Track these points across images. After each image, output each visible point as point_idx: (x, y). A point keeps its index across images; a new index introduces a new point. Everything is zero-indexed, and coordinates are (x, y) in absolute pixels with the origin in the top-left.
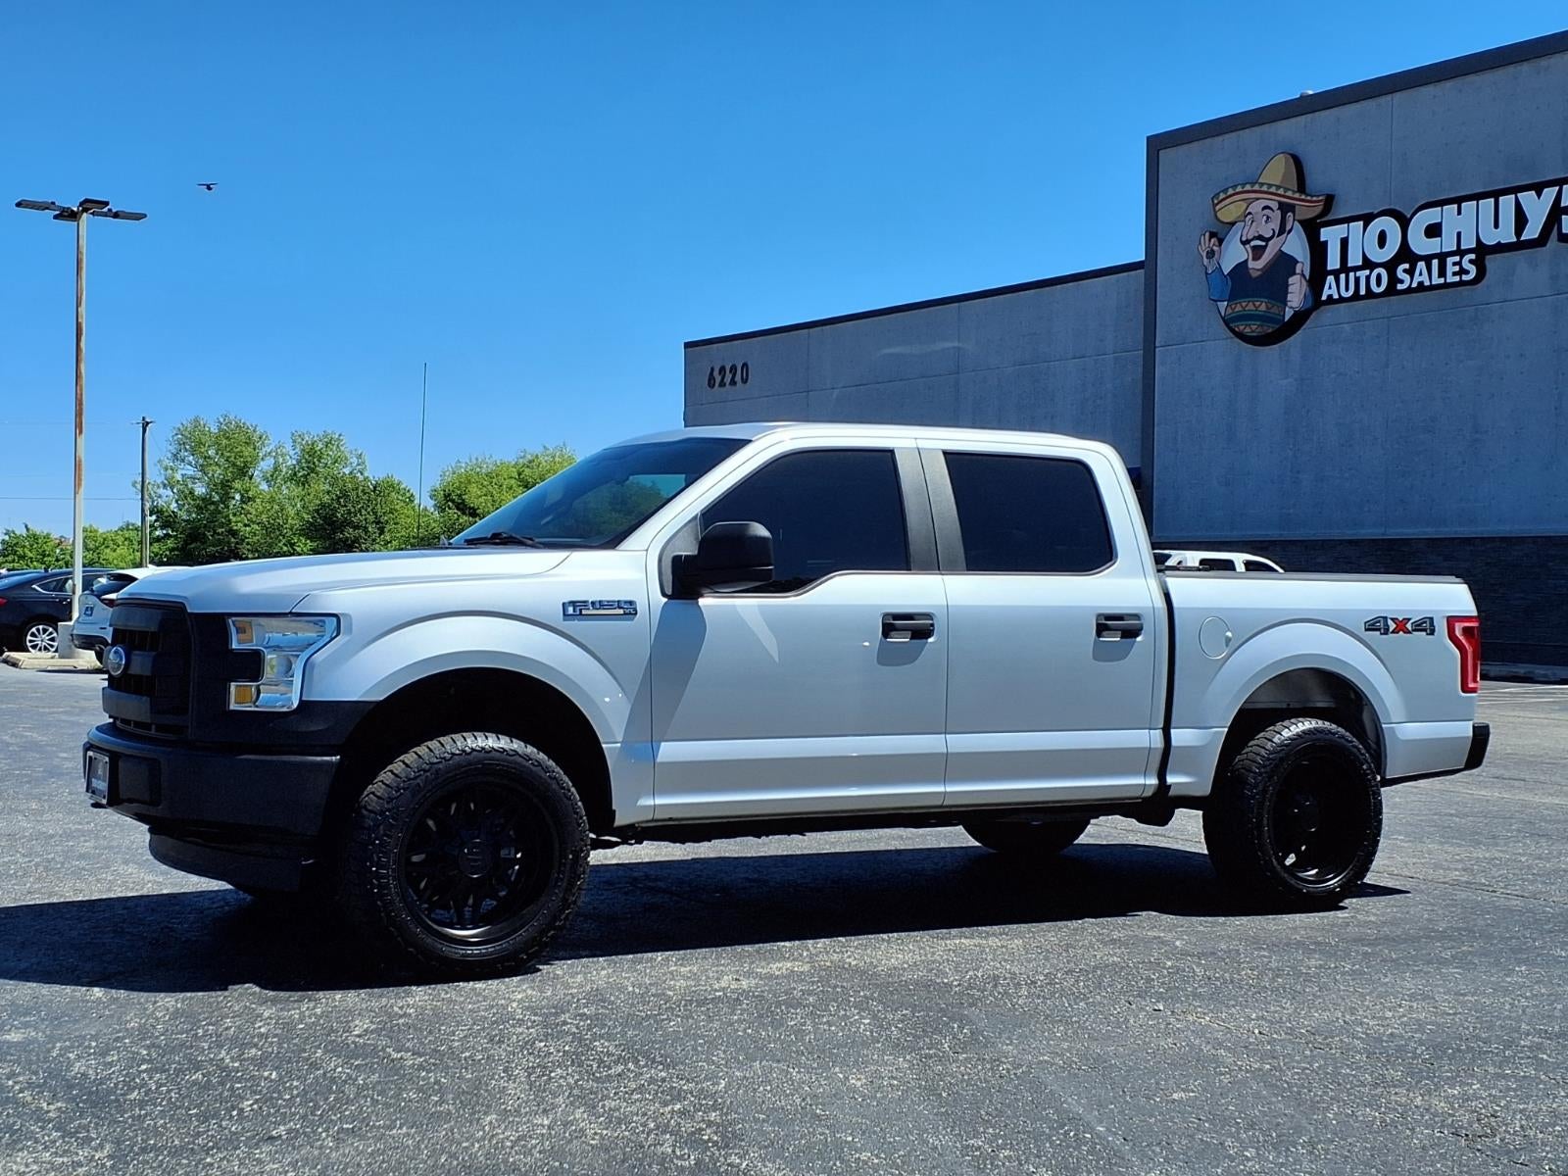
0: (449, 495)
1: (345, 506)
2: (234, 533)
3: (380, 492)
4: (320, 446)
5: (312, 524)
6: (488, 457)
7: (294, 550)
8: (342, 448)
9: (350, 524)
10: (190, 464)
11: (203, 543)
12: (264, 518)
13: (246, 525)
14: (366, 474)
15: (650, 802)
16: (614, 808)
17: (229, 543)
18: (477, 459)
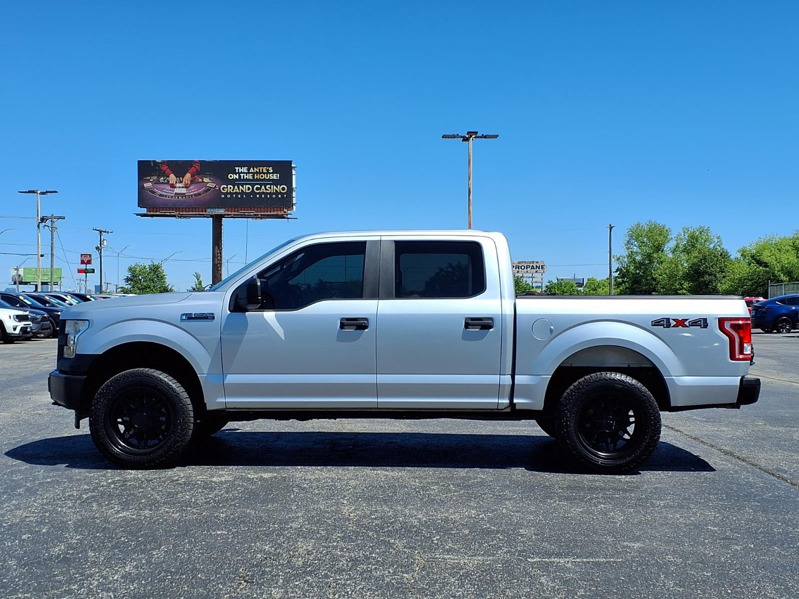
0: (754, 256)
1: (704, 264)
2: (654, 279)
3: (725, 256)
4: (697, 234)
5: (688, 274)
6: (775, 235)
7: (683, 287)
8: (709, 234)
9: (707, 273)
10: (635, 246)
11: (640, 285)
12: (667, 271)
13: (660, 275)
14: (722, 247)
15: (223, 400)
16: (205, 402)
17: (652, 284)
18: (770, 236)
